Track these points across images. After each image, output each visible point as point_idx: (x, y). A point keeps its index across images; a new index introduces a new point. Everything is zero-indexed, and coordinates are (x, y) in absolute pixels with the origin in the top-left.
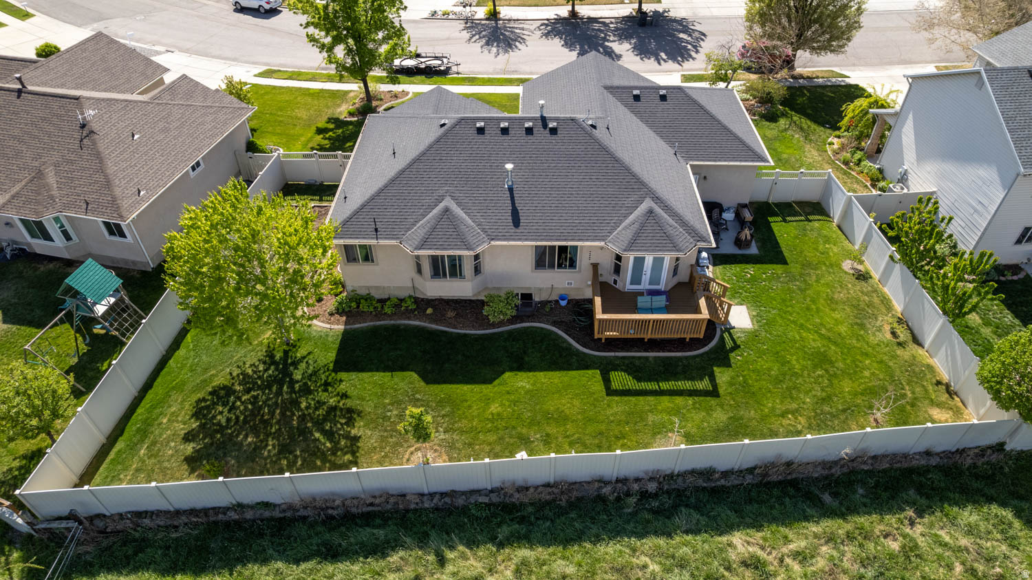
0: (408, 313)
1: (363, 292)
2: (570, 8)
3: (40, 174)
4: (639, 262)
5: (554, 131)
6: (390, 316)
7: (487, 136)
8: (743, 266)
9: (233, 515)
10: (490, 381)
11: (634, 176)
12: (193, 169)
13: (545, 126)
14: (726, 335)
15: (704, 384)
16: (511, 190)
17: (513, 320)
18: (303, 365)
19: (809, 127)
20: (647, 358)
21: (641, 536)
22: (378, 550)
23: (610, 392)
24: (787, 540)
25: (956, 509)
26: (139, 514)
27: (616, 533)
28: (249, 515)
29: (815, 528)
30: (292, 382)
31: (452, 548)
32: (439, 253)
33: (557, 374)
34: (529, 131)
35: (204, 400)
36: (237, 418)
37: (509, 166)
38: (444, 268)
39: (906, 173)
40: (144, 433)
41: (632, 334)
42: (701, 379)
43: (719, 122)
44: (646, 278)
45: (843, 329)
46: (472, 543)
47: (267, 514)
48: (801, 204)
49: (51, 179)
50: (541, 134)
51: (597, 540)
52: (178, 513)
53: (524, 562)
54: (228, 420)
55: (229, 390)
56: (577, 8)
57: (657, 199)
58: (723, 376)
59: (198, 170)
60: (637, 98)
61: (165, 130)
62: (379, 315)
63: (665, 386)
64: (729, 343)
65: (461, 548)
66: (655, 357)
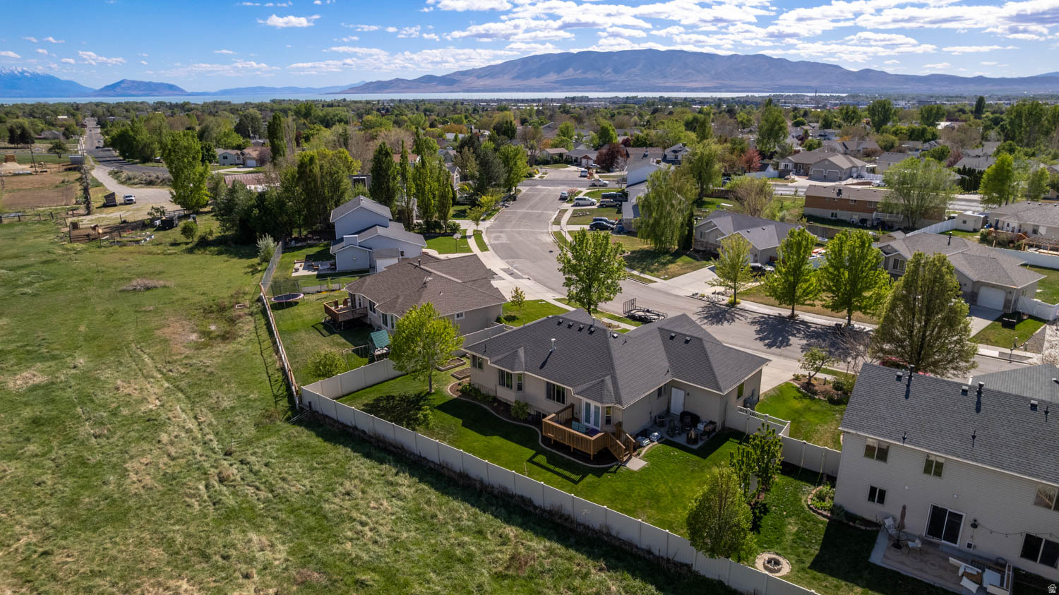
0: (487, 403)
2: (790, 311)
3: (397, 297)
4: (588, 405)
5: (591, 332)
6: (479, 401)
8: (674, 449)
10: (485, 435)
12: (458, 316)
13: (589, 329)
14: (616, 467)
15: (576, 477)
16: (551, 352)
17: (526, 421)
18: (426, 401)
20: (561, 456)
21: (473, 505)
22: (381, 462)
23: (530, 460)
25: (629, 576)
26: (327, 416)
27: (465, 499)
28: (356, 433)
29: (548, 544)
30: (416, 405)
31: (404, 473)
32: (503, 369)
34: (580, 329)
35: (383, 396)
37: (553, 340)
38: (505, 379)
40: (354, 398)
41: (559, 439)
42: (577, 474)
44: (592, 419)
46: (412, 475)
47: (361, 434)
50: (585, 331)
51: (455, 498)
52: (338, 421)
53: (422, 490)
55: (393, 397)
56: (796, 312)
57: (613, 378)
58: (589, 479)
59: (461, 318)
60: (672, 338)
61: (457, 296)
62: (475, 398)
63: (557, 469)
64: (612, 469)
65: (407, 474)
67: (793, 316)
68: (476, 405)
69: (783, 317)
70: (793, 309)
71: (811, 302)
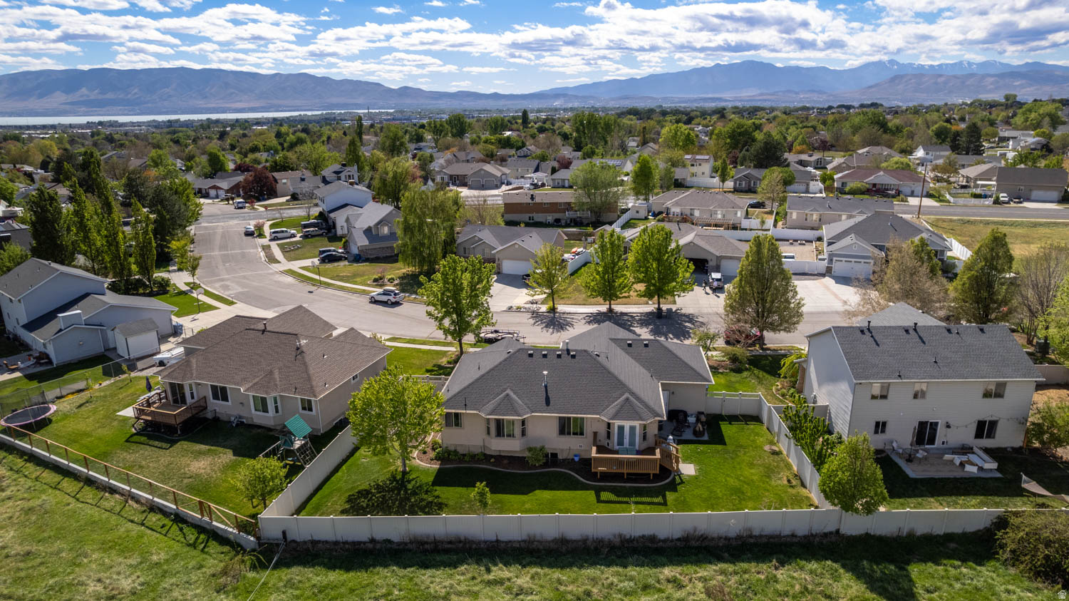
0: (479, 461)
1: (452, 448)
2: (608, 306)
3: (271, 373)
4: (622, 426)
5: (573, 357)
6: (468, 462)
7: (534, 358)
8: (695, 445)
9: (370, 546)
10: (526, 494)
11: (619, 381)
12: (354, 378)
13: (568, 354)
14: (677, 477)
15: (660, 499)
16: (546, 386)
17: (544, 466)
18: (413, 482)
19: (764, 376)
20: (625, 487)
21: (608, 566)
22: (454, 565)
23: (599, 501)
24: (696, 572)
25: (804, 562)
26: (316, 542)
27: (593, 564)
28: (378, 546)
29: (714, 567)
30: (406, 490)
31: (496, 565)
32: (501, 417)
33: (568, 492)
34: (559, 356)
35: (353, 495)
36: (373, 504)
37: (545, 373)
38: (503, 429)
39: (815, 397)
41: (615, 470)
42: (657, 497)
43: (680, 359)
44: (626, 441)
45: (755, 478)
46: (507, 564)
47: (389, 545)
48: (744, 416)
49: (277, 375)
50: (566, 358)
51: (581, 567)
52: (338, 542)
53: (537, 573)
54: (368, 505)
55: (368, 491)
56: (613, 306)
57: (633, 394)
58: (670, 496)
59: (356, 380)
60: (630, 345)
62: (461, 461)
63: (634, 499)
64: (678, 480)
65: (500, 565)
66: (630, 487)
67: (610, 310)
68: (470, 468)
69: (604, 313)
70: (610, 305)
71: (626, 294)
